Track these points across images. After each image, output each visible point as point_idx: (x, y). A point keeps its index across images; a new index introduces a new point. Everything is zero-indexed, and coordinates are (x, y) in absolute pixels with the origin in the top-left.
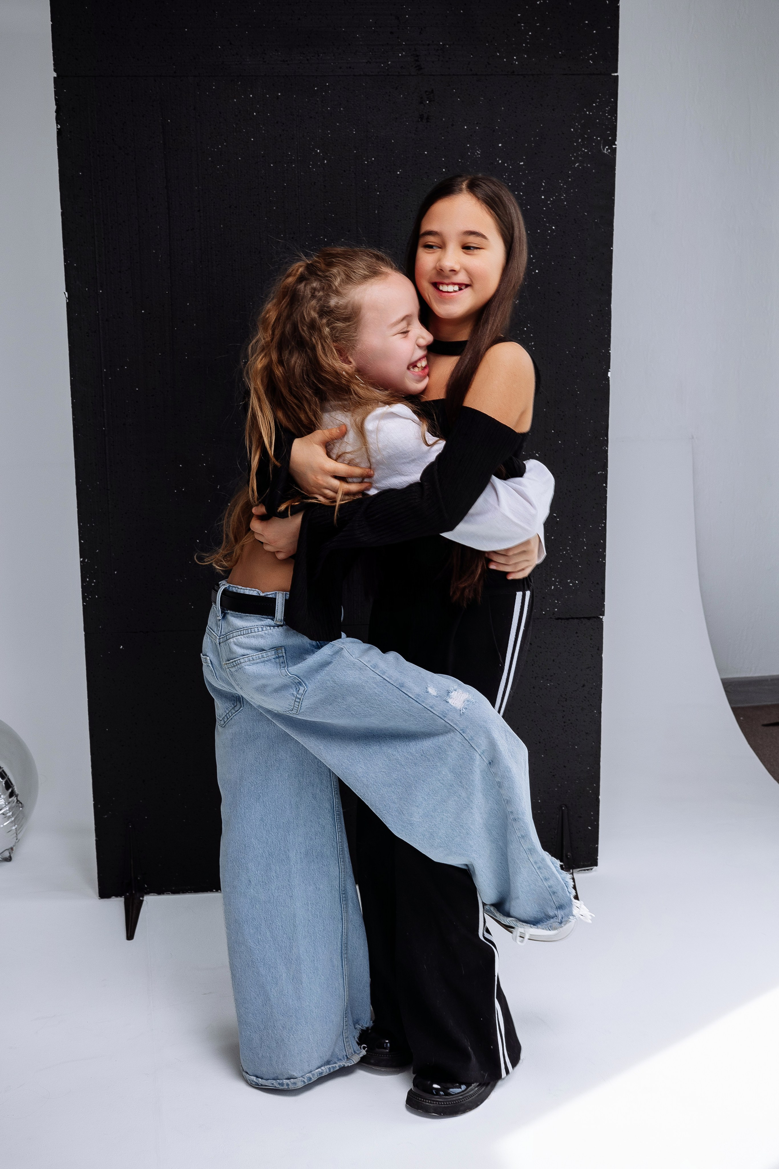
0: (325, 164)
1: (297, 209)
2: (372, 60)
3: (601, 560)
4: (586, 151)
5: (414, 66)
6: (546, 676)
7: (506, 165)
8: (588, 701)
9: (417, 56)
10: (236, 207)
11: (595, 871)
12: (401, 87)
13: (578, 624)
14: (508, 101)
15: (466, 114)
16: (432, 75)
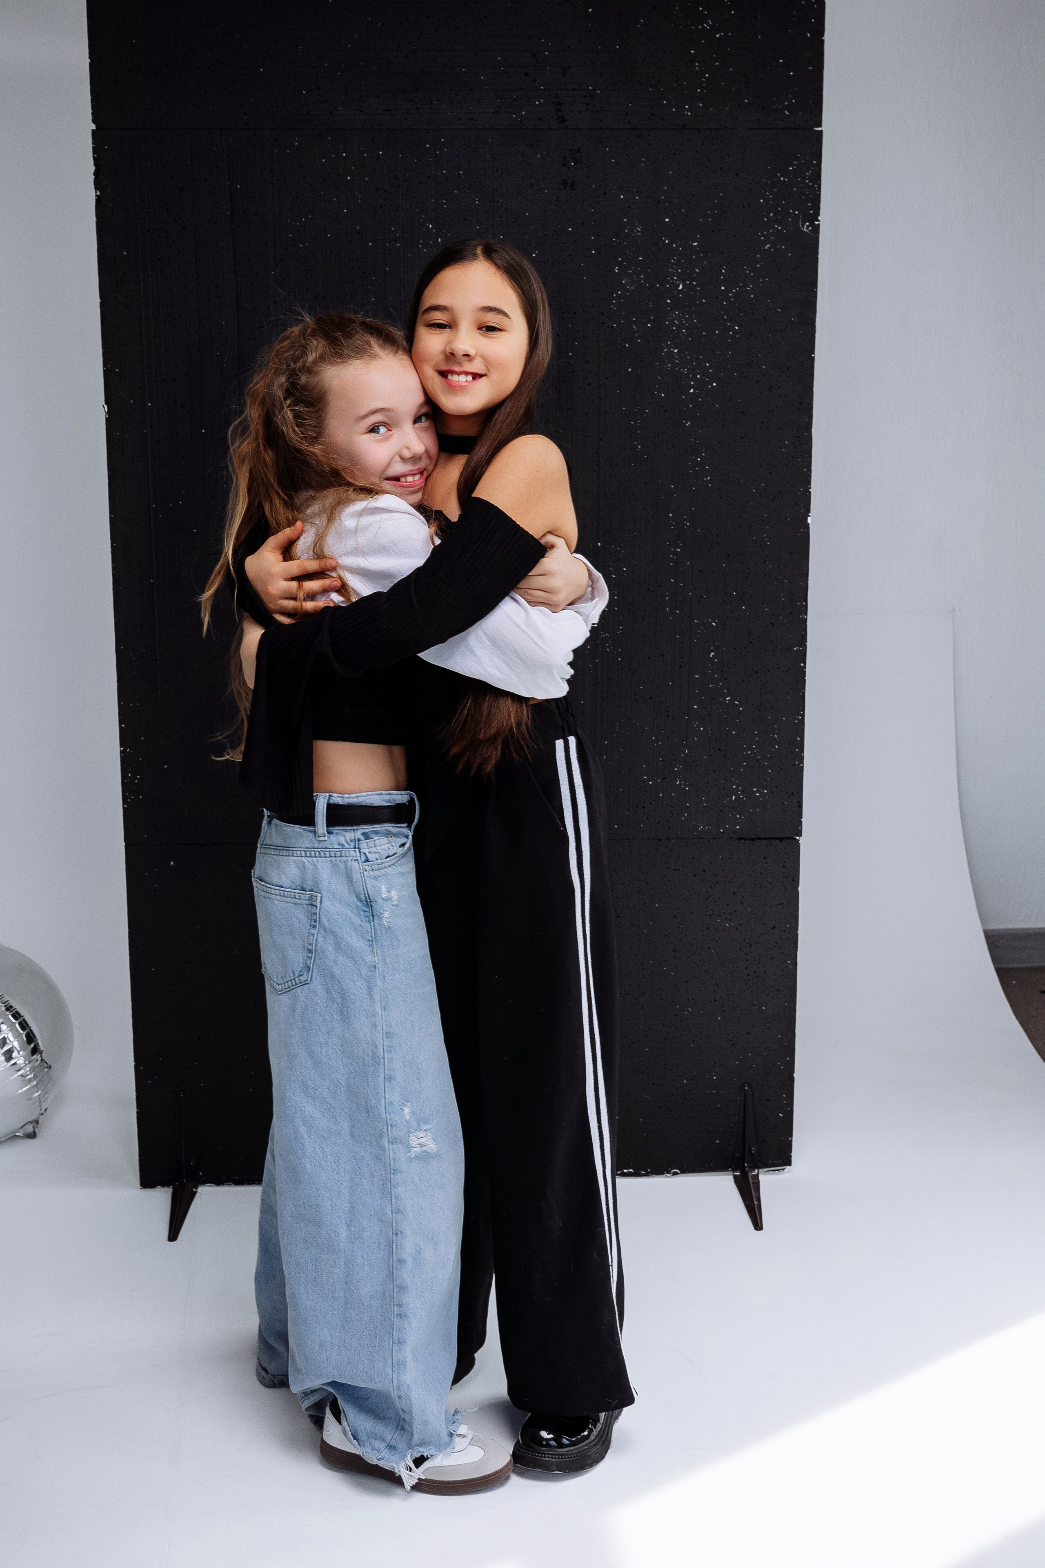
0: (438, 243)
1: (403, 301)
2: (500, 110)
3: (797, 763)
4: (779, 228)
5: (556, 117)
6: (724, 913)
7: (674, 246)
8: (780, 947)
9: (560, 104)
10: (324, 298)
11: (789, 1171)
12: (538, 145)
13: (767, 846)
14: (678, 163)
15: (623, 180)
16: (578, 129)
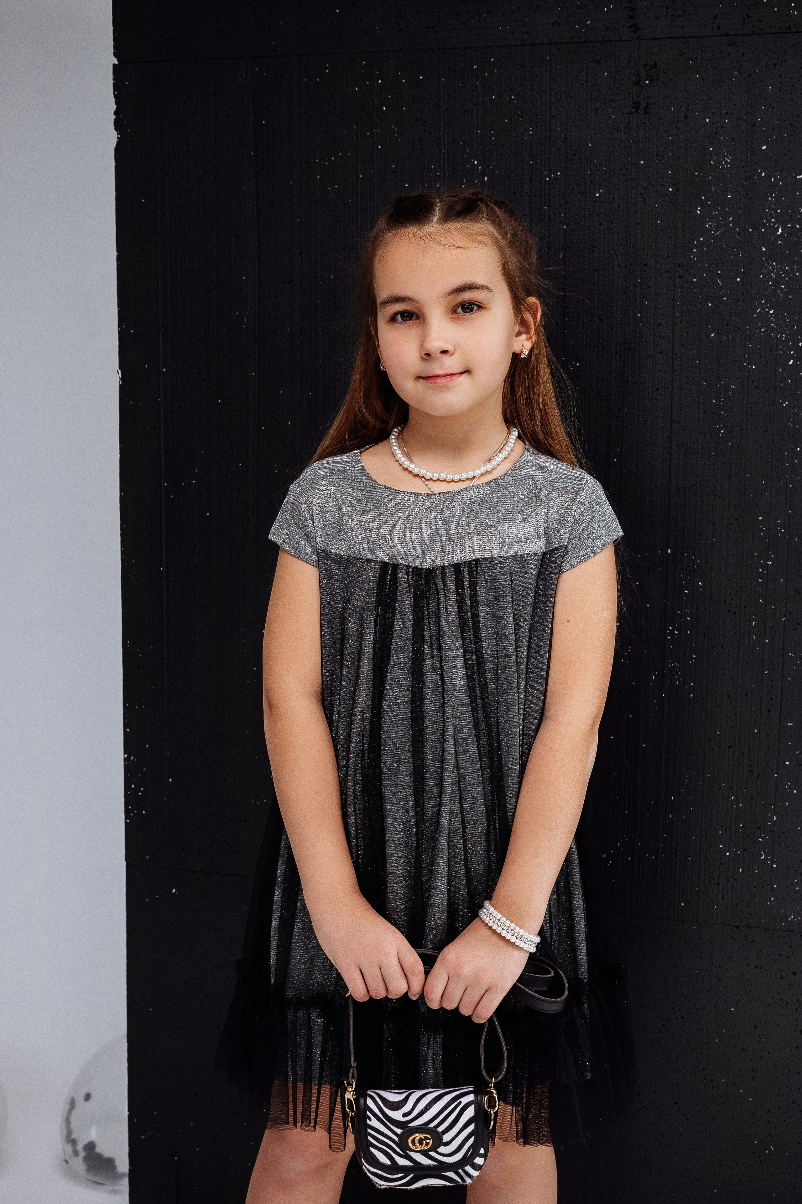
2: (561, 20)
5: (627, 26)
7: (773, 179)
9: (633, 10)
12: (606, 60)
14: (779, 75)
15: (710, 99)
16: (655, 39)
